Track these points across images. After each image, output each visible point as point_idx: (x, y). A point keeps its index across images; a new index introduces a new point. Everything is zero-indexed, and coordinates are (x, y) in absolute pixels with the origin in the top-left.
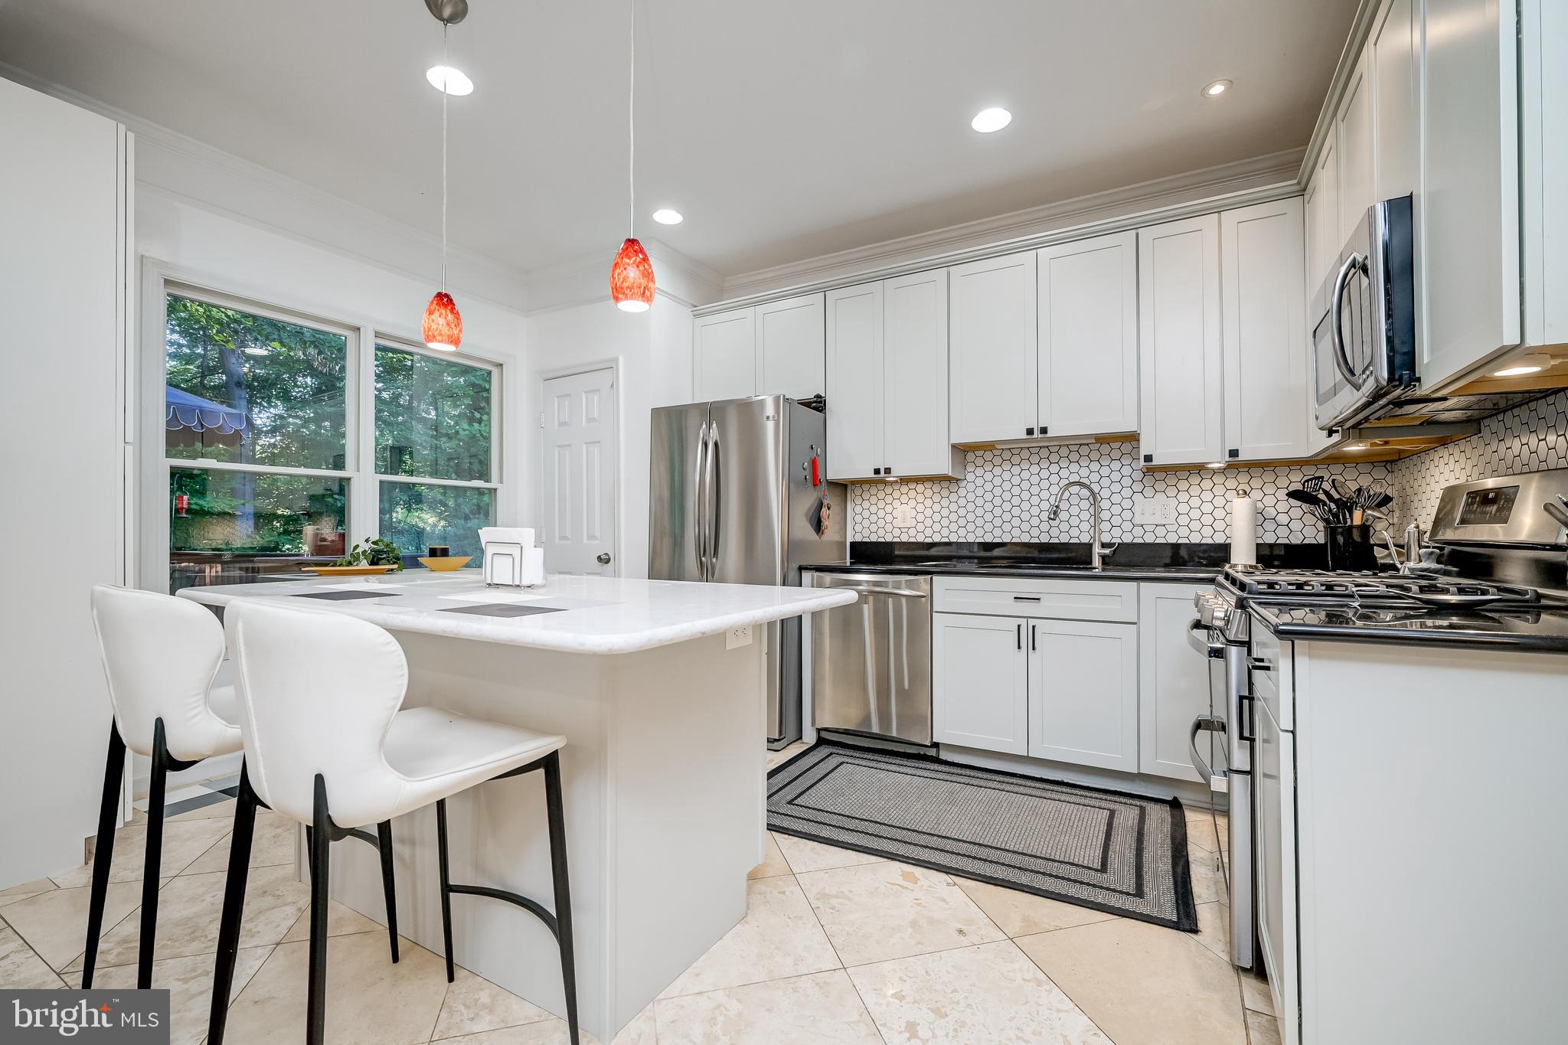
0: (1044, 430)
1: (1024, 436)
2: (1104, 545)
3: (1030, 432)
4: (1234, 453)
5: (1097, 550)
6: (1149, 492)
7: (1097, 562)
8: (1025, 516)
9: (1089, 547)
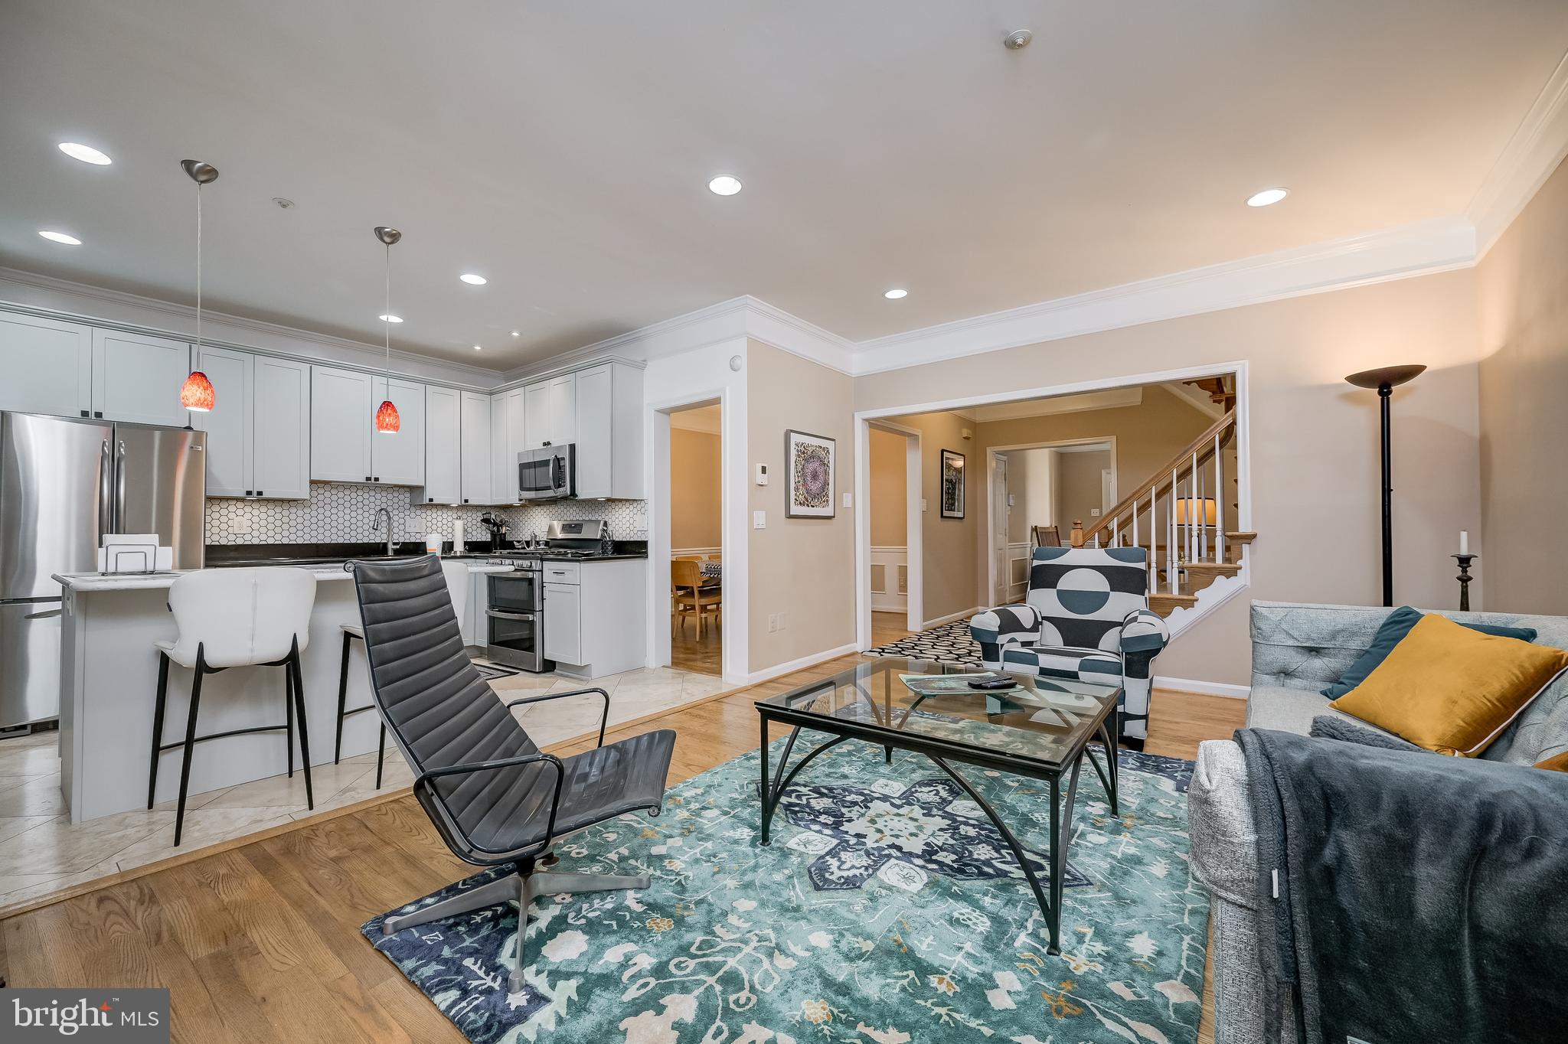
0: (377, 479)
1: (364, 481)
2: (394, 544)
3: (368, 479)
4: (466, 501)
5: (390, 547)
6: (413, 515)
7: (390, 553)
8: (341, 527)
9: (385, 545)
